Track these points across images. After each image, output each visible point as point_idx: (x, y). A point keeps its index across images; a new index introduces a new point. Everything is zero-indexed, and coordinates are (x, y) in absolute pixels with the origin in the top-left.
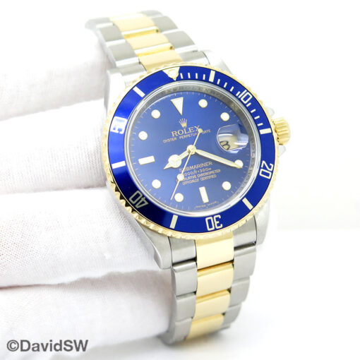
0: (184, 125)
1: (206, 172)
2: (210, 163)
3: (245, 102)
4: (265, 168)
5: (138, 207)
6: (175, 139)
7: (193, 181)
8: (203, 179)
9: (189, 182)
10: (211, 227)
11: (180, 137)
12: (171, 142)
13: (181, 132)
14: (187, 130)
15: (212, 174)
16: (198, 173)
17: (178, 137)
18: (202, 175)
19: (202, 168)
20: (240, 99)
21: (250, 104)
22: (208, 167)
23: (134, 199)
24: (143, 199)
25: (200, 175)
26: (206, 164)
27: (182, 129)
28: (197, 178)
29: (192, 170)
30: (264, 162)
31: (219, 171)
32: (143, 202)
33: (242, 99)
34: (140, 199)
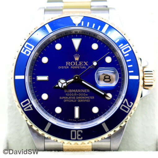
0: (77, 59)
1: (83, 96)
2: (88, 91)
3: (124, 53)
4: (125, 104)
5: (25, 110)
6: (68, 67)
7: (72, 101)
8: (79, 101)
9: (69, 101)
10: (73, 137)
11: (71, 67)
12: (64, 69)
13: (73, 64)
14: (78, 63)
15: (87, 99)
16: (77, 96)
17: (70, 67)
18: (80, 98)
19: (81, 93)
20: (121, 50)
21: (128, 55)
22: (86, 93)
23: (24, 104)
24: (30, 106)
25: (78, 98)
26: (85, 91)
27: (75, 61)
28: (76, 99)
29: (74, 93)
30: (126, 100)
31: (93, 98)
32: (29, 108)
33: (122, 50)
34: (28, 105)
